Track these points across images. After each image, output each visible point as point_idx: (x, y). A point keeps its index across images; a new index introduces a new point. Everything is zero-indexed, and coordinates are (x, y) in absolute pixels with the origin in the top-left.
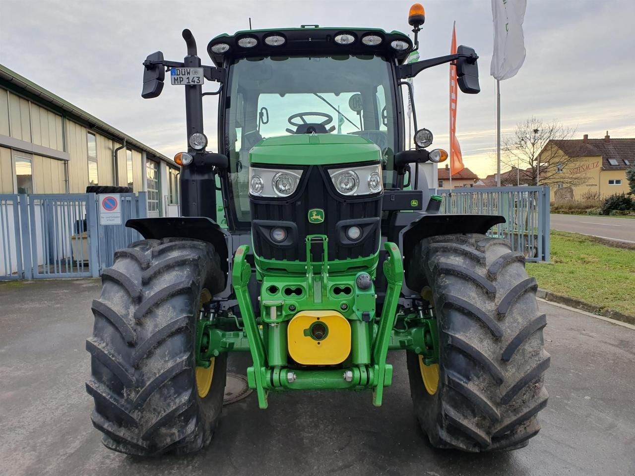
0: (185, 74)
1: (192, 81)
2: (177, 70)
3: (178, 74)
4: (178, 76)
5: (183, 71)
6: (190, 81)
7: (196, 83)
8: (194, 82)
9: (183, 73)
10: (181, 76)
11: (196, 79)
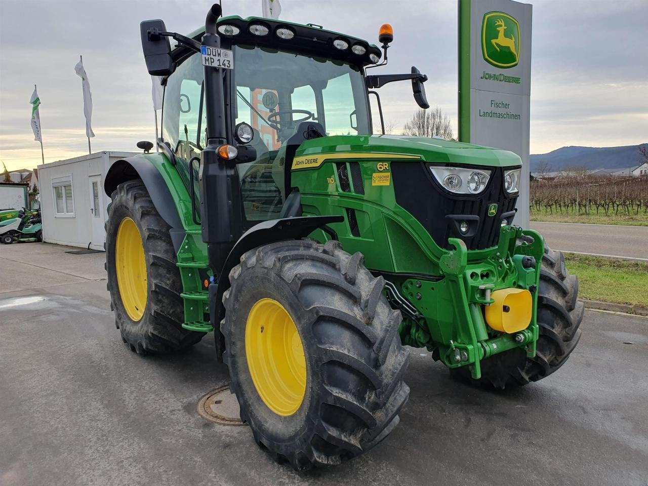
0: (215, 55)
1: (223, 65)
2: (208, 49)
3: (209, 53)
4: (209, 56)
5: (214, 51)
6: (221, 64)
7: (226, 67)
8: (225, 65)
9: (214, 54)
10: (212, 56)
11: (226, 63)
